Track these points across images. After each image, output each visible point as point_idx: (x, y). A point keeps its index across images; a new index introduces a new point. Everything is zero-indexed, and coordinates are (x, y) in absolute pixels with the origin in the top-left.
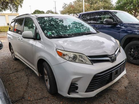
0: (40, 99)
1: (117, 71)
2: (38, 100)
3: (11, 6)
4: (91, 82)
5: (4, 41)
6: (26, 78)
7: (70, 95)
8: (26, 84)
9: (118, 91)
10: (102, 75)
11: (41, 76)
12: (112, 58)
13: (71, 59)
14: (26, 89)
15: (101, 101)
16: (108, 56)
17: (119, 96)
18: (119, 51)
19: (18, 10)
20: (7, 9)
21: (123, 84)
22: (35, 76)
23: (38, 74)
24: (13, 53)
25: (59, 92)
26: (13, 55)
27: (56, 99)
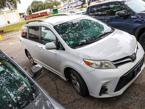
0: (74, 102)
1: (138, 68)
2: (72, 102)
3: (9, 3)
4: (118, 83)
5: (13, 43)
6: (53, 83)
7: (101, 96)
8: (56, 89)
9: (140, 84)
10: (127, 75)
11: (68, 80)
12: (133, 58)
13: (98, 66)
14: (57, 93)
15: (127, 97)
16: (129, 57)
17: (142, 90)
18: (137, 48)
19: (17, 6)
20: (5, 7)
21: (144, 76)
22: (60, 79)
23: (65, 79)
24: (30, 58)
25: (91, 94)
26: (31, 61)
27: (88, 100)
